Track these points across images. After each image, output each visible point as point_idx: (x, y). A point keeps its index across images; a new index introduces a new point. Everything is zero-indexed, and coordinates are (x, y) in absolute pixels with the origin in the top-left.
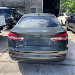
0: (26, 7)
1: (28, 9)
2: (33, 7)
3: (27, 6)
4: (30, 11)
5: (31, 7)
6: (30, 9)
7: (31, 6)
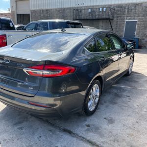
0: (115, 19)
1: (118, 23)
2: (130, 19)
3: (118, 17)
4: (123, 26)
5: (127, 19)
6: (124, 24)
7: (127, 17)
